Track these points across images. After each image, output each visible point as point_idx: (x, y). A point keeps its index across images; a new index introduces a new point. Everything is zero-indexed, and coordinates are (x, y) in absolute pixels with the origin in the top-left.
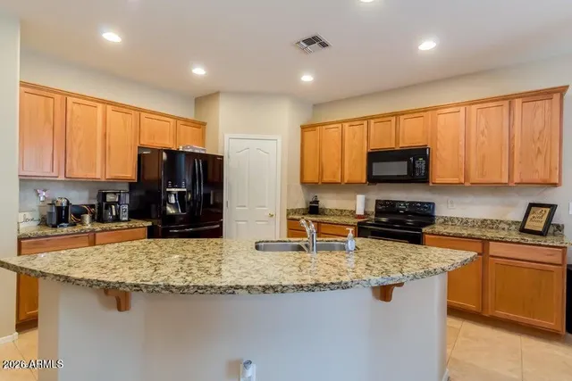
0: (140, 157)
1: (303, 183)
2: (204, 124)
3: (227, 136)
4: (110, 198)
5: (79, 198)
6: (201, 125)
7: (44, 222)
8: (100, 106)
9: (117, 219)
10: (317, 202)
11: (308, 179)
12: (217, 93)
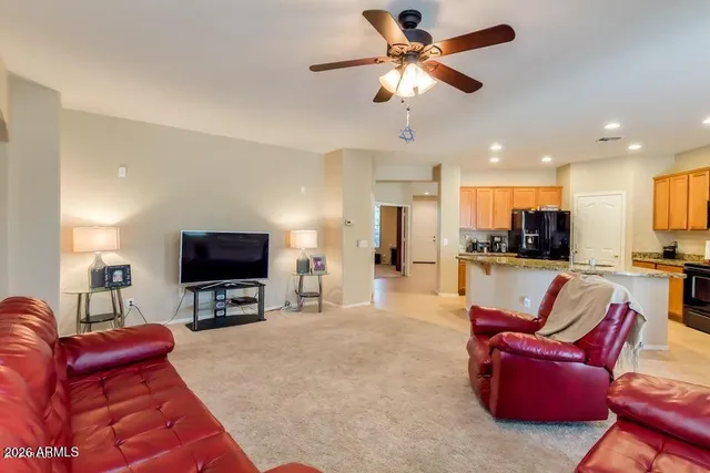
0: (513, 214)
1: (655, 230)
2: (561, 188)
3: (576, 195)
4: (496, 239)
5: (482, 239)
6: (559, 189)
7: (467, 250)
8: (491, 191)
9: (500, 251)
10: (674, 247)
11: (659, 226)
12: (569, 165)
